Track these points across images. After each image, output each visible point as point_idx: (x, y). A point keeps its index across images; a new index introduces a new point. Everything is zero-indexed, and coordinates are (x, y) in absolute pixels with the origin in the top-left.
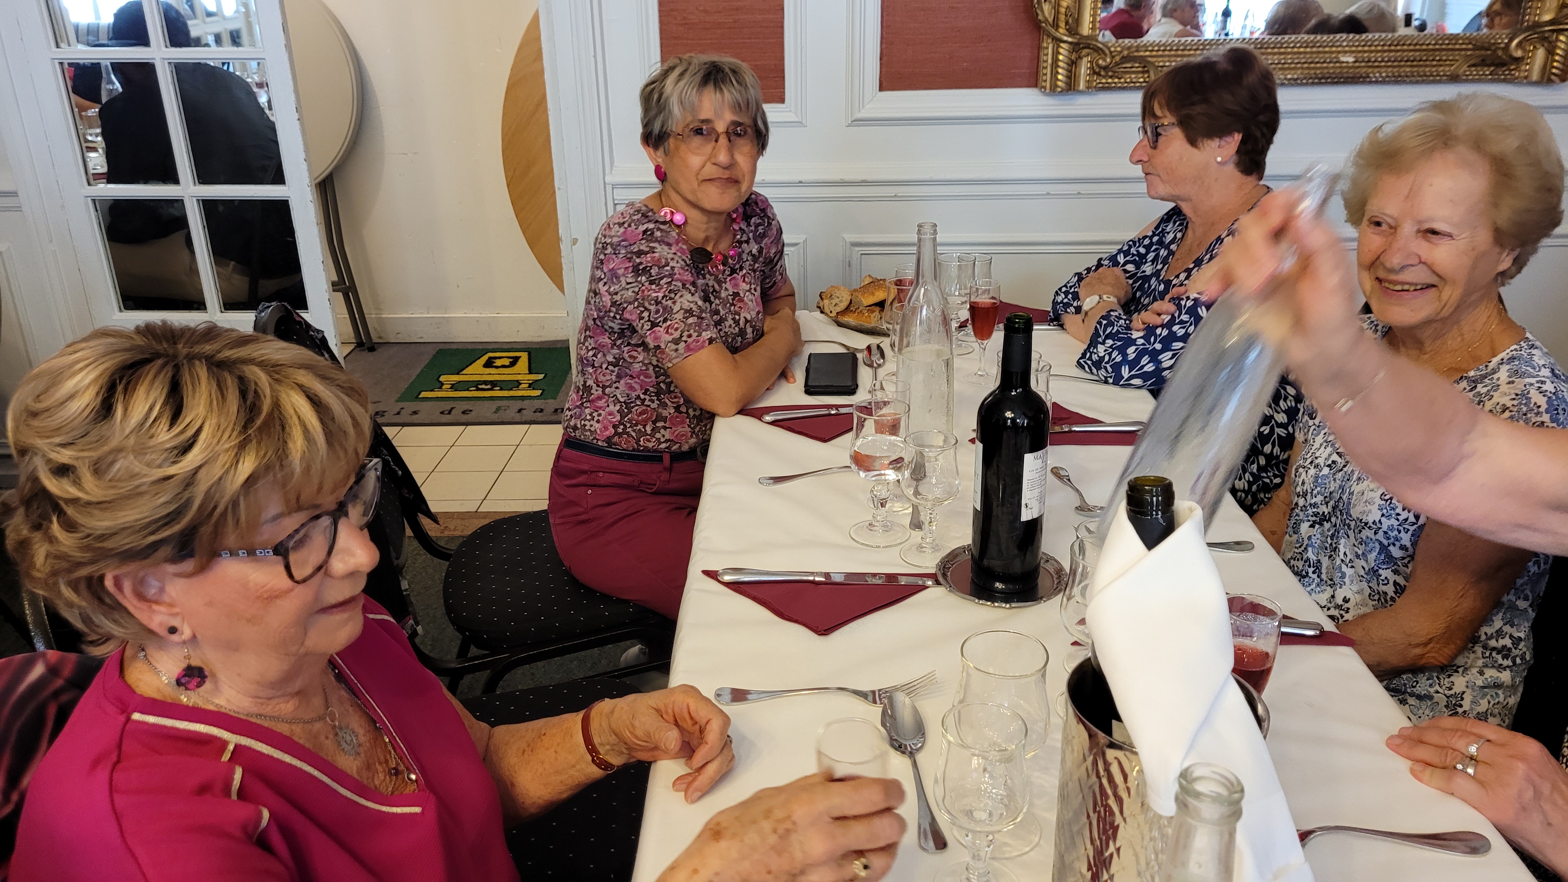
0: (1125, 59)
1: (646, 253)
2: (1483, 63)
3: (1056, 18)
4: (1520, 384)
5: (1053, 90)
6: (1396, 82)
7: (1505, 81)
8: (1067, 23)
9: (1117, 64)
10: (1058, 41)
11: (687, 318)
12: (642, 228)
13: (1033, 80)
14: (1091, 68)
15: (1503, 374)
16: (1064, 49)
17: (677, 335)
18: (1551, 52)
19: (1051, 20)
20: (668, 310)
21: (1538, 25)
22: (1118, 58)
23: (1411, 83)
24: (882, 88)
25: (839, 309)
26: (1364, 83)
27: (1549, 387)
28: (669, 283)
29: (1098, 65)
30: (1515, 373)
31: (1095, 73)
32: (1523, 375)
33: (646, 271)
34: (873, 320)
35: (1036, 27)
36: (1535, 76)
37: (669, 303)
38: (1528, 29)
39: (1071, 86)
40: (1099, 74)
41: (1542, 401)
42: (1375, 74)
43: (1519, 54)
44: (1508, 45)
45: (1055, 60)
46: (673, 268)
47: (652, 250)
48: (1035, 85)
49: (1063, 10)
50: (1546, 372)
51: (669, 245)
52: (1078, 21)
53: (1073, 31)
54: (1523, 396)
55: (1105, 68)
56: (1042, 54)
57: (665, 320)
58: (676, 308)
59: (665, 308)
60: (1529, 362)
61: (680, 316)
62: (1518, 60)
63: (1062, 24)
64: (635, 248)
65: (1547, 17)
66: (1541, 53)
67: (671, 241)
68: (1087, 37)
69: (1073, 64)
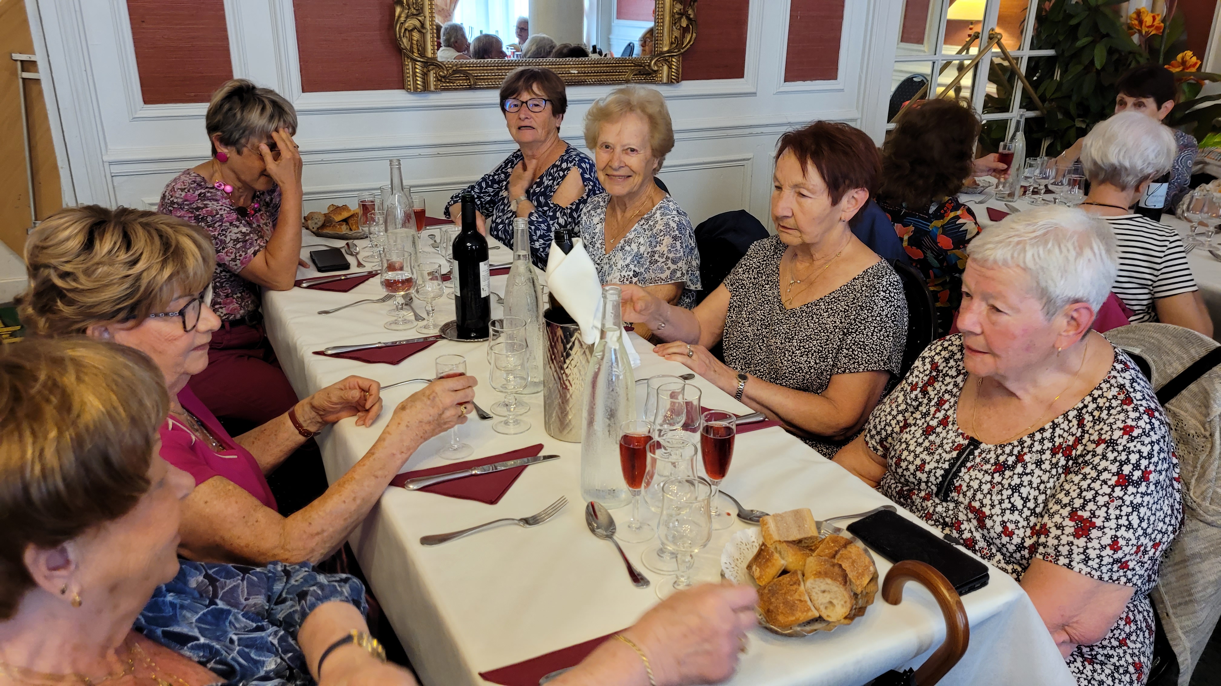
0: (455, 72)
1: (202, 208)
2: (640, 73)
3: (412, 47)
4: (665, 220)
5: (416, 91)
6: (600, 84)
7: (651, 83)
8: (418, 50)
9: (451, 75)
10: (414, 61)
11: (235, 245)
12: (197, 193)
13: (401, 85)
14: (436, 77)
15: (658, 215)
16: (419, 66)
17: (233, 256)
18: (670, 68)
19: (408, 48)
20: (223, 242)
21: (662, 53)
22: (450, 71)
23: (607, 84)
24: (304, 91)
25: (318, 226)
26: (584, 85)
27: (676, 219)
28: (221, 226)
29: (440, 76)
30: (663, 214)
31: (438, 80)
32: (667, 214)
33: (203, 219)
34: (344, 230)
35: (399, 50)
36: (665, 80)
37: (223, 237)
38: (658, 55)
39: (426, 89)
40: (441, 81)
41: (675, 225)
42: (589, 80)
43: (656, 68)
44: (650, 63)
45: (414, 73)
46: (221, 215)
47: (206, 206)
48: (403, 88)
49: (415, 42)
50: (675, 212)
51: (217, 200)
52: (424, 49)
53: (422, 54)
54: (667, 224)
55: (444, 77)
56: (405, 68)
57: (223, 248)
58: (228, 240)
59: (221, 241)
60: (667, 208)
61: (231, 245)
62: (655, 71)
63: (416, 51)
64: (194, 206)
65: (666, 49)
66: (665, 68)
67: (218, 198)
68: (431, 58)
69: (425, 75)
